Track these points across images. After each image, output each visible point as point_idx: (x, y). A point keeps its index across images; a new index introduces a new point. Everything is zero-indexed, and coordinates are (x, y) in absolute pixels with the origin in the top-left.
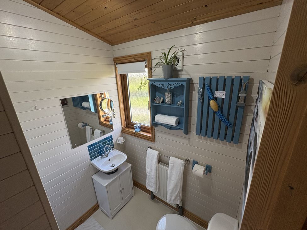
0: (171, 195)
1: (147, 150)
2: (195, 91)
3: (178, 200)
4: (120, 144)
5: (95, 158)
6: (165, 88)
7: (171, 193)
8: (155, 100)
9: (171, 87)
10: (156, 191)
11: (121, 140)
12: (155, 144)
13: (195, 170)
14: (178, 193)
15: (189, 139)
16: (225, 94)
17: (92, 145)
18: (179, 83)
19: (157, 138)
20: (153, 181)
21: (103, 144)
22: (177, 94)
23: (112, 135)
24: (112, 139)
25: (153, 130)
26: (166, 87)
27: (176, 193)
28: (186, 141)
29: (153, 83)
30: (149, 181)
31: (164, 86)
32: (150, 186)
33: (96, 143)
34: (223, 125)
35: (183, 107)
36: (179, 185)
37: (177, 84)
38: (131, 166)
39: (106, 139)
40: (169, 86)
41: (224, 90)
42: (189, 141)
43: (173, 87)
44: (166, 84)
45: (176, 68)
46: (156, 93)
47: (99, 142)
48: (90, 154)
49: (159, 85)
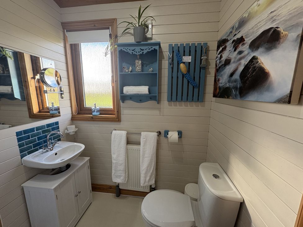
0: (146, 175)
1: (111, 133)
2: (164, 59)
3: (153, 179)
4: (71, 134)
5: (30, 153)
6: (136, 54)
7: (146, 173)
8: (124, 68)
9: (143, 52)
10: (125, 181)
11: (72, 129)
12: (120, 124)
13: (171, 136)
14: (153, 171)
15: (159, 109)
16: (191, 58)
17: (26, 132)
18: (152, 48)
19: (123, 117)
20: (122, 168)
21: (43, 132)
22: (147, 63)
23: (58, 122)
24: (58, 128)
25: (119, 107)
26: (138, 52)
27: (151, 171)
28: (157, 112)
29: (122, 48)
30: (115, 171)
31: (135, 51)
32: (117, 177)
33: (32, 130)
34: (191, 87)
35: (156, 72)
36: (154, 160)
37: (149, 48)
38: (89, 159)
39: (48, 125)
40: (141, 51)
41: (190, 55)
42: (160, 111)
43: (145, 52)
44: (138, 49)
45: (146, 36)
46: (123, 64)
47: (38, 128)
48: (20, 146)
49: (129, 51)
